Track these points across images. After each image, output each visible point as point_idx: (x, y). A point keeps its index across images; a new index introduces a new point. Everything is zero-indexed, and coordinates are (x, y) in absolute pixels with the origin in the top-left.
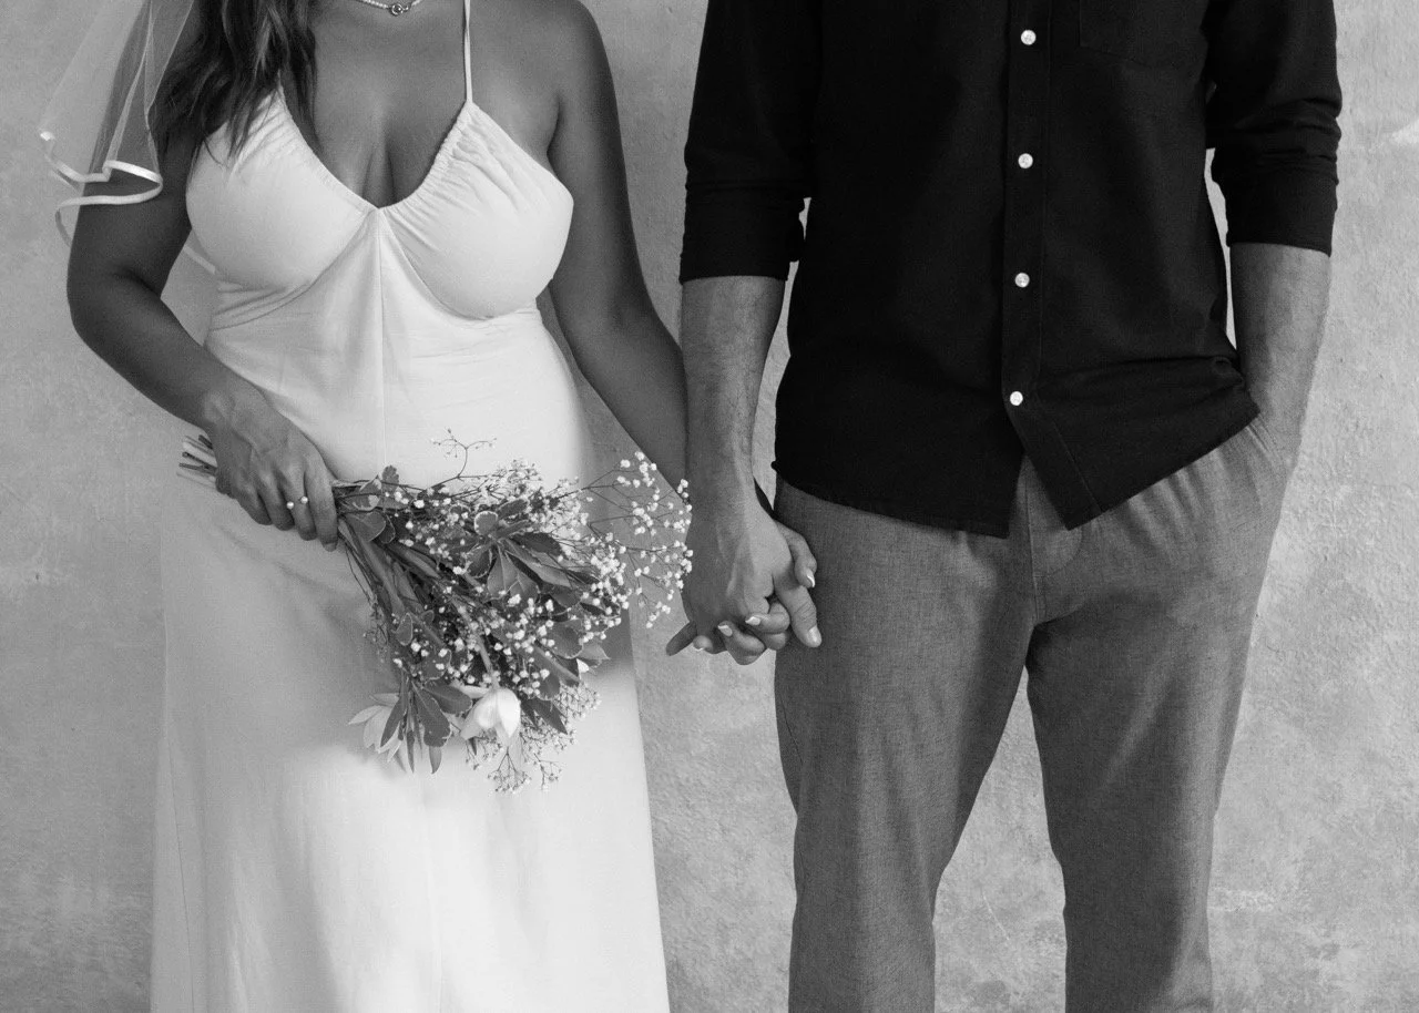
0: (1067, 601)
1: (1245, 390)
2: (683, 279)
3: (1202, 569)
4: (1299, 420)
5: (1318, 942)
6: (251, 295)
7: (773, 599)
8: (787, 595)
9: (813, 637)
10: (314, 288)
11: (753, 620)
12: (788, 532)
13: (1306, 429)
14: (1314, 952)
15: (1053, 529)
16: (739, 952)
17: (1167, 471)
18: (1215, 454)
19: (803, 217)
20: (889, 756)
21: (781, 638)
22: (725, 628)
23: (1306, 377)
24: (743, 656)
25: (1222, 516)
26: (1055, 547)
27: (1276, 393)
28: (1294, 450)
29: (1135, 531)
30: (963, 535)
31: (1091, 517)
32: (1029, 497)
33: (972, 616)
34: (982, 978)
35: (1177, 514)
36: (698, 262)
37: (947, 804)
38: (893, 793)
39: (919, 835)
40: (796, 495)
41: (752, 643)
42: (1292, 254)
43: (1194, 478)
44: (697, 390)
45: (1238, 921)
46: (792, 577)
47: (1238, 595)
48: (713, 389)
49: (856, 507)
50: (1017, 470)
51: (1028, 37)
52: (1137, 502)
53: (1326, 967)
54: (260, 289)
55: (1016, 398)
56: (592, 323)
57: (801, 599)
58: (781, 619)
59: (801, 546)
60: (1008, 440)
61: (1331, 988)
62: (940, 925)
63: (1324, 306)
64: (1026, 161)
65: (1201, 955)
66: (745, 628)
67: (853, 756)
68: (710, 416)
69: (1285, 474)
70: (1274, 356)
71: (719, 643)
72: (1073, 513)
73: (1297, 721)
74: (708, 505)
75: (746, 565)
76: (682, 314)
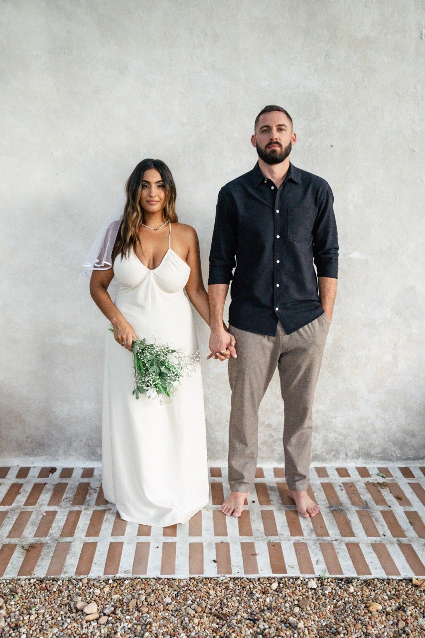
0: (287, 349)
1: (322, 307)
2: (209, 284)
3: (314, 343)
4: (332, 312)
5: (333, 416)
6: (125, 287)
7: (227, 349)
8: (230, 348)
9: (235, 356)
10: (137, 286)
11: (222, 352)
12: (231, 335)
13: (333, 314)
14: (332, 418)
15: (284, 335)
16: (218, 417)
17: (307, 323)
18: (316, 320)
19: (233, 272)
20: (251, 380)
21: (229, 356)
22: (218, 354)
23: (333, 304)
24: (222, 360)
25: (318, 333)
26: (285, 338)
27: (327, 307)
28: (331, 318)
29: (301, 335)
30: (266, 336)
31: (292, 332)
32: (279, 328)
33: (268, 353)
34: (267, 423)
35: (309, 332)
36: (212, 281)
37: (262, 390)
38: (251, 387)
39: (256, 396)
40: (233, 328)
41: (223, 357)
42: (330, 279)
43: (312, 325)
44: (212, 307)
45: (317, 411)
46: (230, 344)
47: (321, 347)
48: (215, 307)
49: (245, 330)
50: (277, 322)
51: (278, 237)
52: (301, 330)
53: (334, 421)
54: (127, 287)
55: (277, 309)
56: (193, 293)
57: (233, 349)
58: (228, 353)
59: (233, 338)
60: (275, 318)
61: (335, 425)
62: (259, 413)
63: (336, 289)
64: (278, 262)
65: (310, 419)
66: (221, 354)
67: (243, 380)
68: (214, 311)
69: (330, 323)
70: (327, 300)
71: (217, 357)
72: (288, 331)
73: (330, 372)
74: (214, 330)
75: (221, 342)
76: (209, 290)
